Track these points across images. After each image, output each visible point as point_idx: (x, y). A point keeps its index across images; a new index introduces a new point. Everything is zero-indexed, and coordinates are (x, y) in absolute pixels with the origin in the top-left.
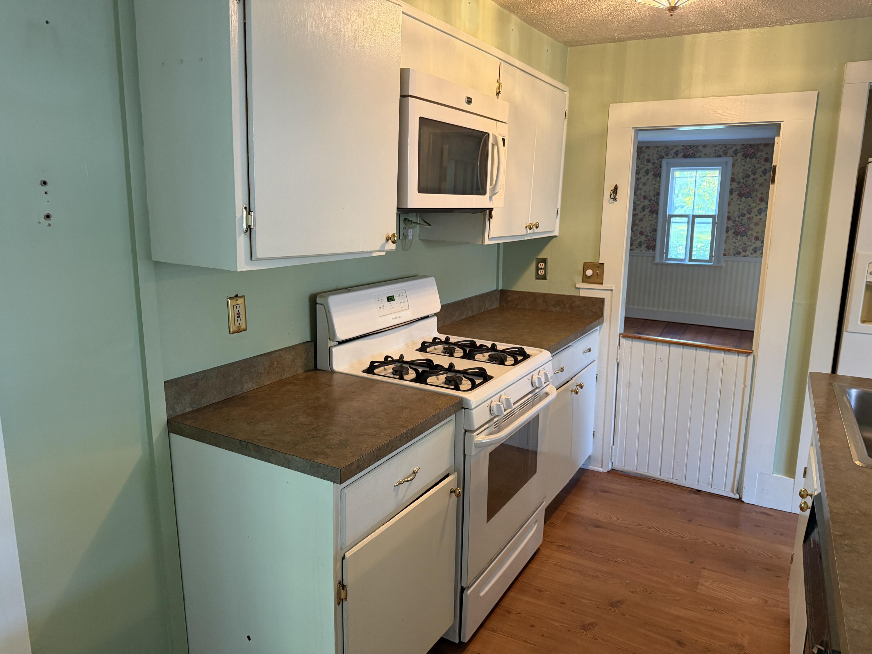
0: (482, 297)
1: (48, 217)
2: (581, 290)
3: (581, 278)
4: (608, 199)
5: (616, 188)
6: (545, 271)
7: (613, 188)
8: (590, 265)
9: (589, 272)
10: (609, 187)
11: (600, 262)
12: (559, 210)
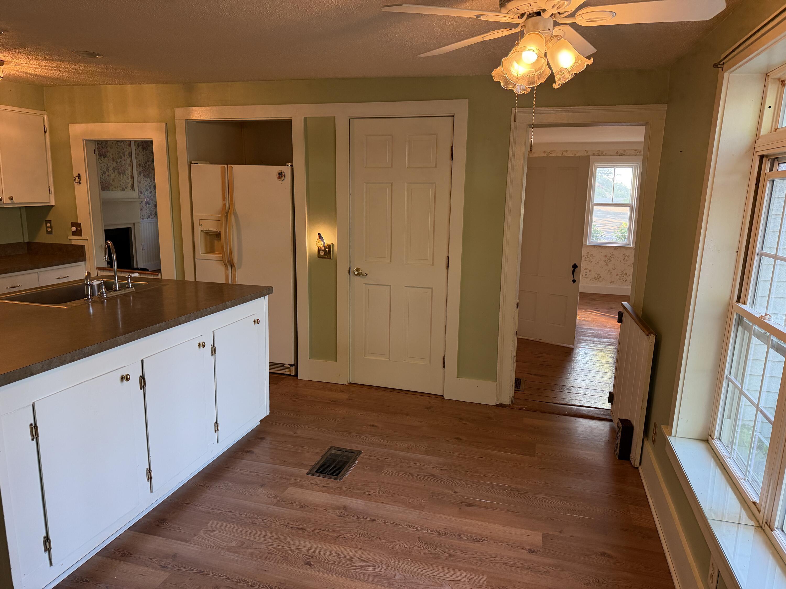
2: (72, 240)
3: (71, 233)
4: (76, 182)
5: (79, 176)
6: (51, 229)
7: (77, 176)
8: (73, 224)
9: (74, 229)
10: (75, 175)
11: (79, 222)
12: (52, 189)
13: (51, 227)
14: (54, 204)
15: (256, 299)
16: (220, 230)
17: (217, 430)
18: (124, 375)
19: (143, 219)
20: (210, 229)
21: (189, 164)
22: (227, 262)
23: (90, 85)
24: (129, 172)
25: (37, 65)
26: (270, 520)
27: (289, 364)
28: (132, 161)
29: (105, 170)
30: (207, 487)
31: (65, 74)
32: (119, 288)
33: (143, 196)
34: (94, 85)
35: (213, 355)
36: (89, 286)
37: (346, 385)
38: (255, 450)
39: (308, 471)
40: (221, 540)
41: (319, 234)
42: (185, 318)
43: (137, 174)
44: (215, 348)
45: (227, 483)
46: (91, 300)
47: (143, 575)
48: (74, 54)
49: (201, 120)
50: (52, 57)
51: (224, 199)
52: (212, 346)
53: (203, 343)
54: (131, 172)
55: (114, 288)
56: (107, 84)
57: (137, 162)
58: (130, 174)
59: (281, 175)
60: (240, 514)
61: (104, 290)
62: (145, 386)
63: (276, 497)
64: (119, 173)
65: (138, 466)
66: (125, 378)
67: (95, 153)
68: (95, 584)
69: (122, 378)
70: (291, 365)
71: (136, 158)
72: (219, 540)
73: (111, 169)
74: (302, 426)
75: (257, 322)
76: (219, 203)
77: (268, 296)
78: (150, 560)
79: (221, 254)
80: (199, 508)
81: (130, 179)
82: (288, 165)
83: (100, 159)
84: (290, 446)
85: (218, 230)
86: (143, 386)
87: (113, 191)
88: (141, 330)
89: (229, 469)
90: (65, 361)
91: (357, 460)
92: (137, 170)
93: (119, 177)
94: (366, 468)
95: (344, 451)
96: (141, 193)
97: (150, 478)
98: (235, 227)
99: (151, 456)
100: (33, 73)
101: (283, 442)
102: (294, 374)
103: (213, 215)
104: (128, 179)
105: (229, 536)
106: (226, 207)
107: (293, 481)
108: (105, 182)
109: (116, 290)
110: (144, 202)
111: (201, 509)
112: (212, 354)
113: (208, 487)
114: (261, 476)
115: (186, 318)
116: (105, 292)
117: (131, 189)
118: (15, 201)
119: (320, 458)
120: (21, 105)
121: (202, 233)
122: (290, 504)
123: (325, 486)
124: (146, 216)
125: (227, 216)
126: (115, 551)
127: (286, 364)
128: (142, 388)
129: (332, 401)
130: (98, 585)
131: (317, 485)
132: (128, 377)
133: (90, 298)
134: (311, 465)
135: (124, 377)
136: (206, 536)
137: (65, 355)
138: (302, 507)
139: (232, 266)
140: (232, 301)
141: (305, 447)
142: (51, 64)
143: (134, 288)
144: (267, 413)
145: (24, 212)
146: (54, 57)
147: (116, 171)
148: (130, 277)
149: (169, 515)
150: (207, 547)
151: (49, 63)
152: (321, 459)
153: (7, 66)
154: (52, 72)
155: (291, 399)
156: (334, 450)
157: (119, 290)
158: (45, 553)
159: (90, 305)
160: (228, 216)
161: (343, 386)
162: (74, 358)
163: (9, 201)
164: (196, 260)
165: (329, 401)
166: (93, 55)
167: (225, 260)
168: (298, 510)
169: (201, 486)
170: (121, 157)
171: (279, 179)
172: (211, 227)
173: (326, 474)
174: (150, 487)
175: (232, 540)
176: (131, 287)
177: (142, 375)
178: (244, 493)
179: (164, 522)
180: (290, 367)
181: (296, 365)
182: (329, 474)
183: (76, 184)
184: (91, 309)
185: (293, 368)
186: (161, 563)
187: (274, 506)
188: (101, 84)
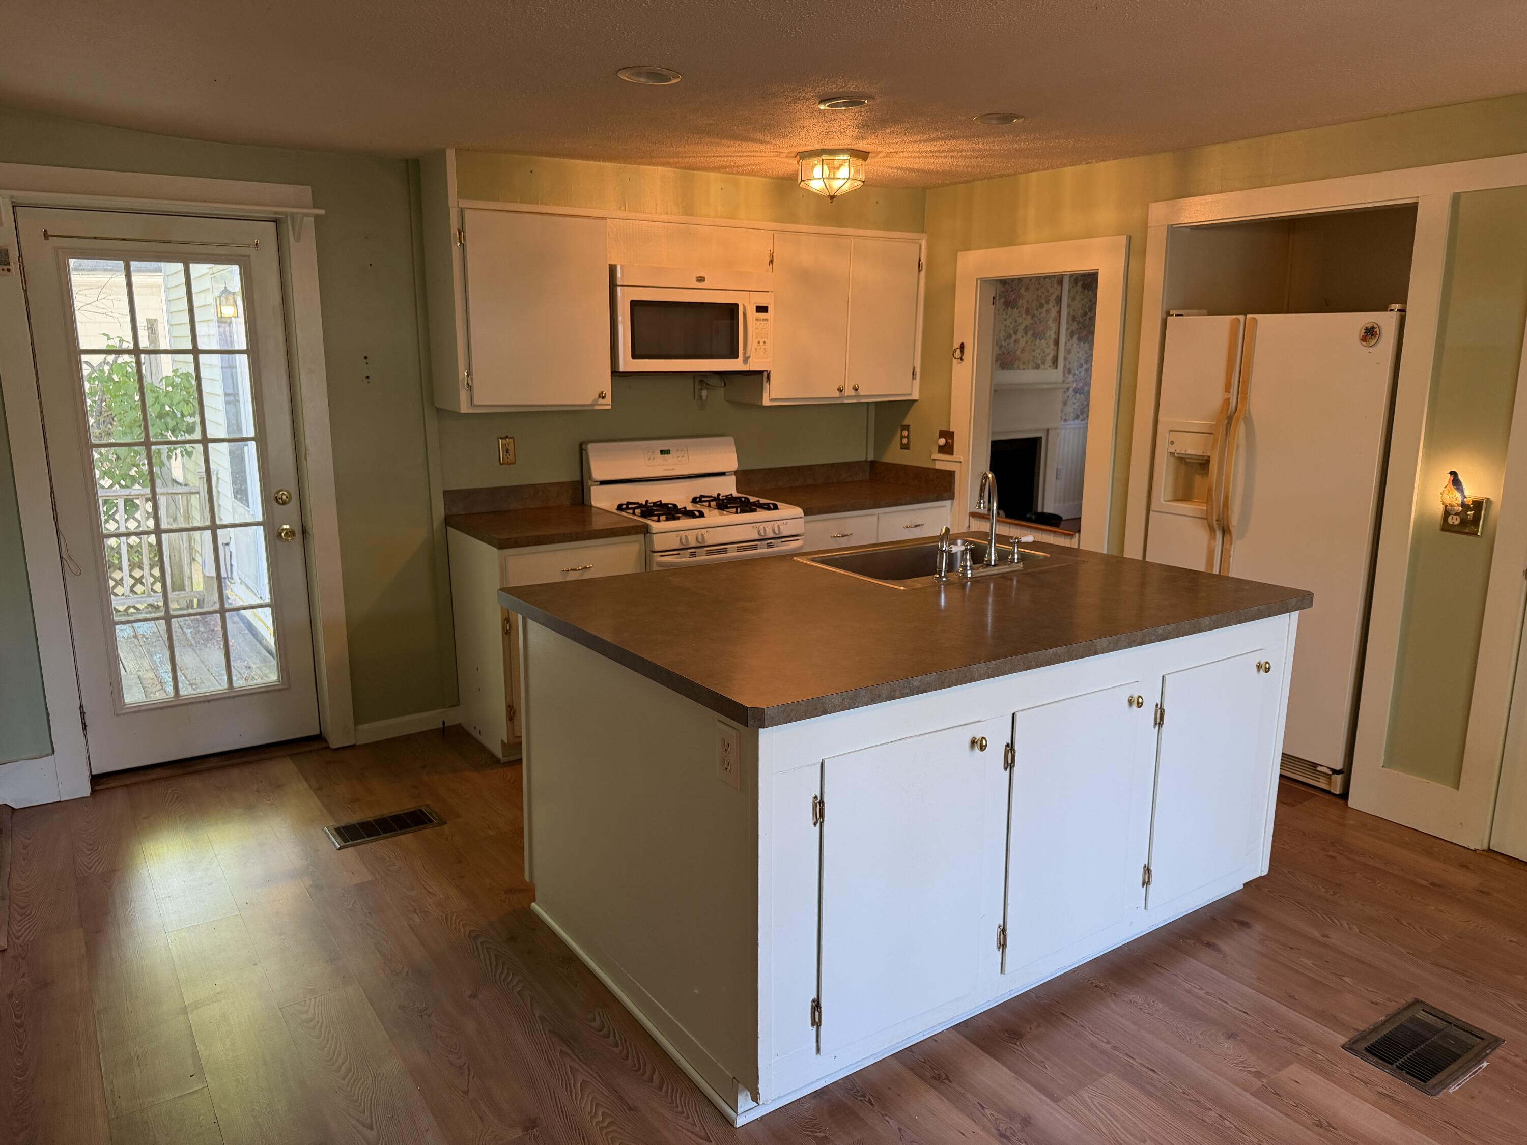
0: (849, 466)
1: (368, 377)
2: (937, 462)
3: (936, 449)
4: (955, 358)
5: (962, 347)
6: (908, 440)
7: (959, 346)
8: (943, 434)
9: (942, 441)
10: (956, 345)
11: (951, 430)
12: (918, 370)
13: (908, 437)
14: (917, 398)
15: (1270, 616)
16: (1209, 455)
17: (1148, 882)
18: (978, 738)
19: (1065, 420)
20: (1189, 452)
21: (1164, 316)
22: (1215, 522)
23: (1001, 176)
24: (1051, 334)
25: (917, 152)
26: (1237, 1126)
27: (1328, 768)
28: (1059, 312)
29: (1012, 332)
30: (1110, 993)
31: (961, 162)
32: (995, 561)
33: (1071, 378)
34: (1008, 175)
35: (1157, 726)
36: (944, 554)
37: (1478, 852)
38: (1225, 946)
39: (1346, 1040)
40: (1124, 1127)
41: (1453, 474)
42: (1107, 643)
43: (1067, 336)
44: (1164, 711)
45: (1154, 1002)
46: (944, 579)
47: (963, 1134)
48: (975, 122)
49: (1200, 224)
50: (941, 134)
51: (1228, 389)
52: (1157, 705)
53: (1138, 699)
54: (1055, 333)
55: (986, 561)
56: (1029, 171)
57: (1069, 313)
58: (1053, 336)
59: (1370, 333)
60: (1171, 1083)
61: (968, 564)
62: (1014, 766)
63: (1258, 1075)
64: (1035, 336)
65: (984, 915)
66: (978, 744)
67: (993, 304)
68: (881, 1114)
69: (973, 742)
70: (1335, 772)
71: (1069, 306)
72: (1118, 1125)
73: (1021, 328)
74: (1345, 923)
75: (1263, 667)
76: (1215, 397)
77: (1298, 611)
78: (981, 1109)
79: (1206, 505)
80: (1087, 1033)
81: (1052, 346)
82: (1392, 310)
83: (1004, 312)
84: (1308, 962)
85: (1204, 454)
86: (1011, 764)
87: (1019, 369)
88: (1018, 657)
89: (1162, 971)
90: (879, 696)
91: (1487, 1058)
92: (1067, 329)
93: (1033, 344)
94: (1512, 1089)
95: (1450, 1023)
96: (1069, 371)
97: (1002, 945)
98: (1242, 450)
99: (1009, 902)
100: (911, 167)
101: (1291, 948)
102: (1338, 793)
103: (1199, 423)
104: (1048, 347)
105: (1140, 1126)
106: (1231, 405)
107: (1305, 1050)
108: (1009, 353)
109: (989, 565)
110: (1071, 390)
111: (1093, 1039)
112: (1156, 724)
113: (1113, 996)
114: (1229, 1012)
115: (1109, 643)
116: (970, 566)
117: (1051, 365)
118: (861, 392)
119: (1383, 1018)
120: (890, 225)
121: (1172, 459)
122: (1292, 1107)
123: (1390, 1097)
124: (1072, 415)
125: (1229, 423)
126: (925, 1062)
127: (1321, 766)
128: (1007, 767)
129: (1431, 884)
130: (887, 1118)
131: (1366, 1083)
132: (984, 743)
133: (943, 575)
134: (1356, 1030)
135: (976, 741)
136: (1094, 1104)
137: (880, 687)
138: (1319, 1125)
139: (1226, 531)
140: (1214, 617)
141: (1346, 979)
142: (939, 146)
143: (1023, 564)
144: (1262, 871)
145: (872, 410)
146: (944, 133)
147: (1030, 333)
148: (1017, 543)
149: (1028, 1028)
150: (1091, 1129)
151: (935, 146)
152: (1384, 1023)
153: (873, 160)
154: (940, 161)
155: (1324, 850)
156: (1423, 1010)
157: (995, 565)
158: (812, 1028)
159: (942, 589)
160: (1231, 425)
161: (1466, 851)
162: (895, 694)
163: (853, 393)
164: (1151, 512)
165: (1424, 883)
166: (1006, 118)
167: (1212, 519)
168: (1308, 1128)
169: (1099, 989)
170: (1042, 306)
171: (1365, 344)
172: (1191, 447)
173: (1395, 1066)
174: (1000, 961)
175: (1147, 1138)
176: (1016, 561)
177: (1010, 743)
178: (1188, 1038)
179: (1017, 1039)
180: (1330, 775)
181: (1346, 772)
182: (1402, 1070)
183: (955, 361)
184: (943, 596)
185: (1338, 778)
186: (999, 1123)
187: (1250, 1094)
188: (1020, 173)
